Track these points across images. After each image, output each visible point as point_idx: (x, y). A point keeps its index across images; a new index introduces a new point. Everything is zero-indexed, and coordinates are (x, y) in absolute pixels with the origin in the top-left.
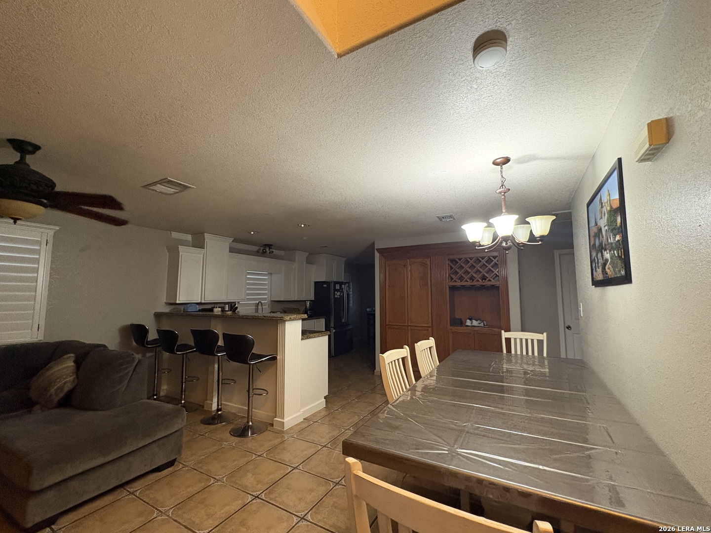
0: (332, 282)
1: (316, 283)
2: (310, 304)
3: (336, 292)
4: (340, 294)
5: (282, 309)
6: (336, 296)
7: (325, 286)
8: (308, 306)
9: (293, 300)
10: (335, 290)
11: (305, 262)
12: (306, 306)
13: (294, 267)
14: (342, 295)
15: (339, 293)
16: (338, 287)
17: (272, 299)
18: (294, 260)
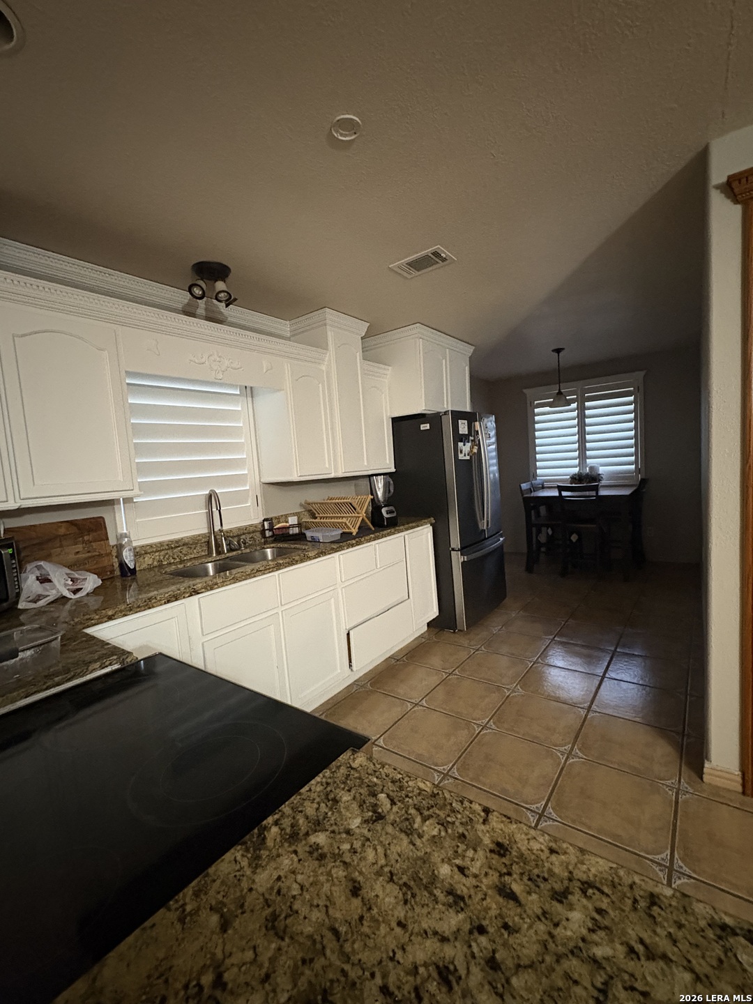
0: (446, 413)
1: (395, 421)
2: (386, 485)
3: (460, 444)
4: (472, 448)
5: (301, 505)
6: (461, 457)
7: (427, 426)
8: (380, 494)
9: (332, 476)
10: (459, 438)
11: (359, 355)
12: (373, 491)
13: (324, 368)
14: (475, 450)
15: (468, 445)
16: (463, 428)
17: (264, 480)
18: (321, 344)
